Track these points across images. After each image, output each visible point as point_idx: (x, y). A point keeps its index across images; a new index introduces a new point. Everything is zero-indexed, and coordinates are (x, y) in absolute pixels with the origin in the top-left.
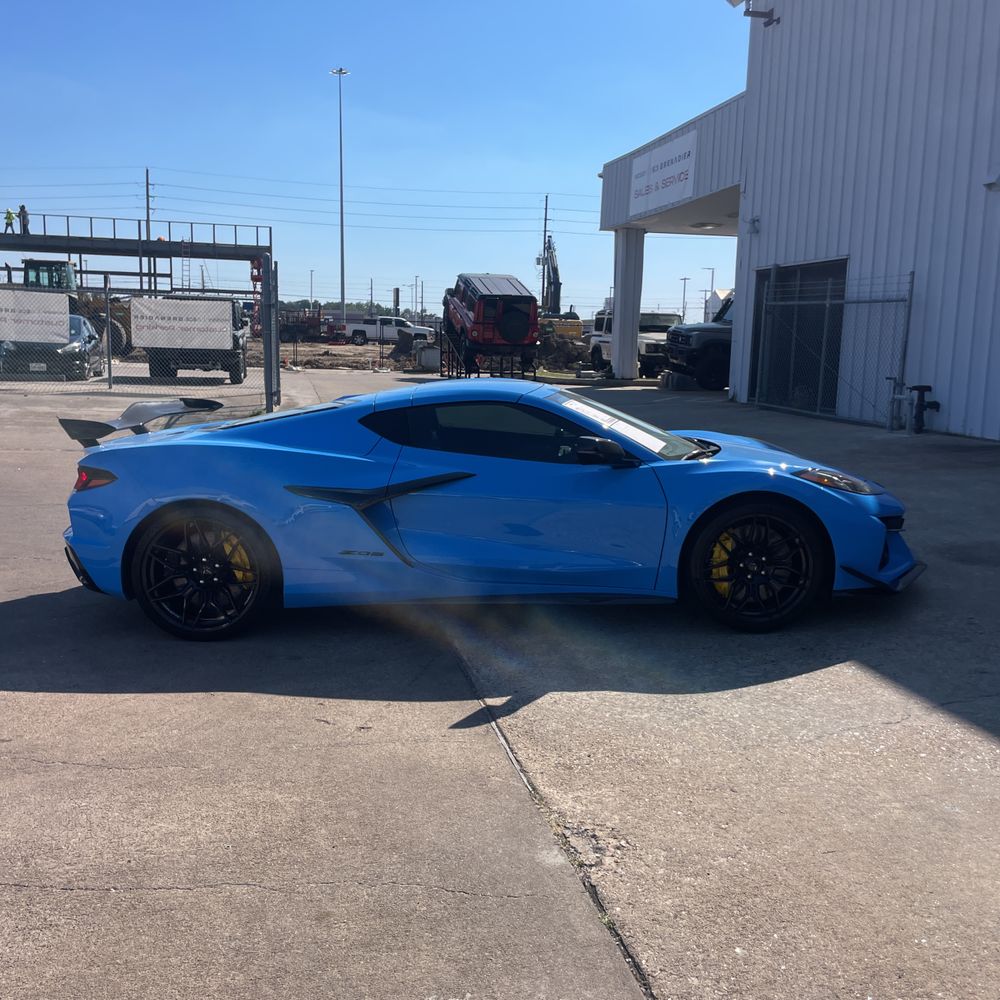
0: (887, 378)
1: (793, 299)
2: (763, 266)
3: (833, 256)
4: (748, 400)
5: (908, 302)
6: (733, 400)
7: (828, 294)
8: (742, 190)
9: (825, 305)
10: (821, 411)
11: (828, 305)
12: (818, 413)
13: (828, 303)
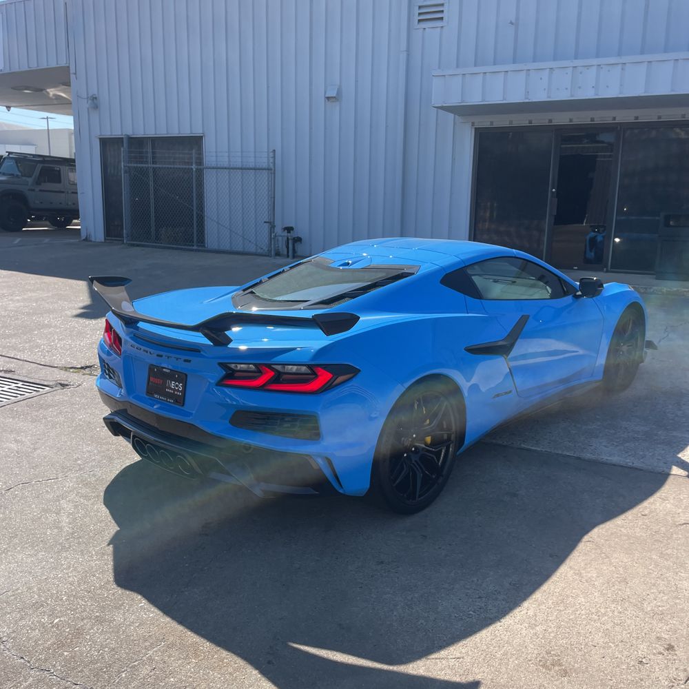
0: (265, 222)
1: (147, 162)
2: (107, 134)
3: (186, 132)
4: (105, 239)
5: (271, 170)
6: (86, 239)
7: (194, 160)
8: (72, 70)
9: (192, 169)
10: (197, 246)
11: (194, 169)
12: (195, 248)
13: (194, 167)
